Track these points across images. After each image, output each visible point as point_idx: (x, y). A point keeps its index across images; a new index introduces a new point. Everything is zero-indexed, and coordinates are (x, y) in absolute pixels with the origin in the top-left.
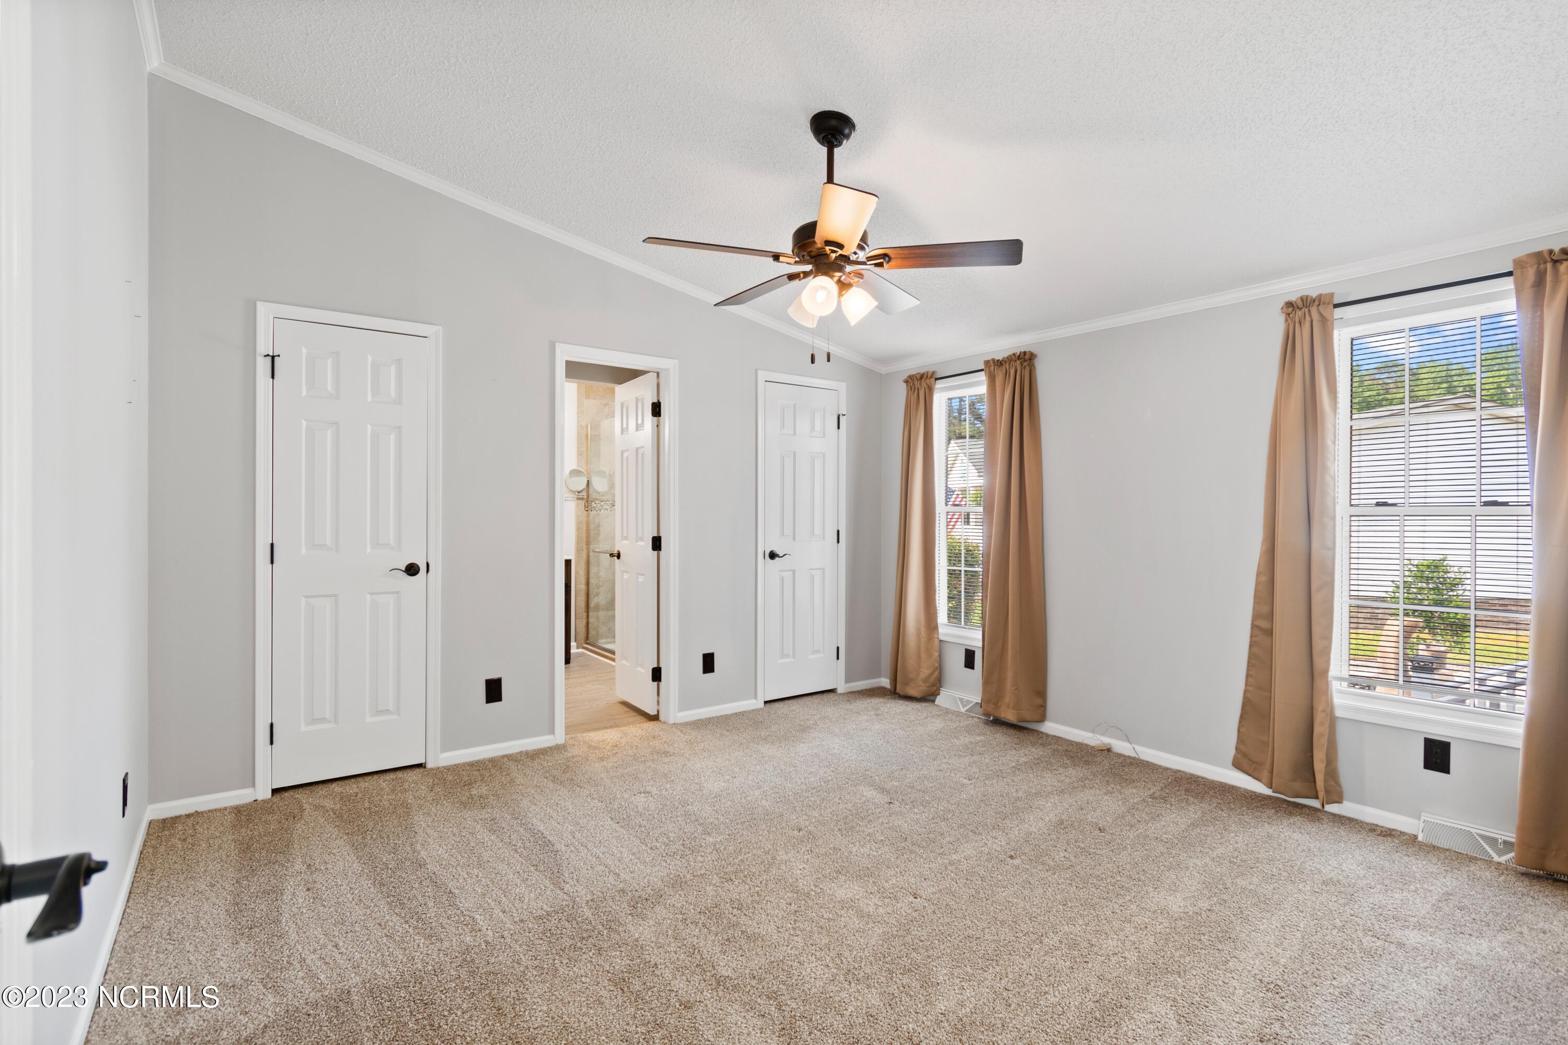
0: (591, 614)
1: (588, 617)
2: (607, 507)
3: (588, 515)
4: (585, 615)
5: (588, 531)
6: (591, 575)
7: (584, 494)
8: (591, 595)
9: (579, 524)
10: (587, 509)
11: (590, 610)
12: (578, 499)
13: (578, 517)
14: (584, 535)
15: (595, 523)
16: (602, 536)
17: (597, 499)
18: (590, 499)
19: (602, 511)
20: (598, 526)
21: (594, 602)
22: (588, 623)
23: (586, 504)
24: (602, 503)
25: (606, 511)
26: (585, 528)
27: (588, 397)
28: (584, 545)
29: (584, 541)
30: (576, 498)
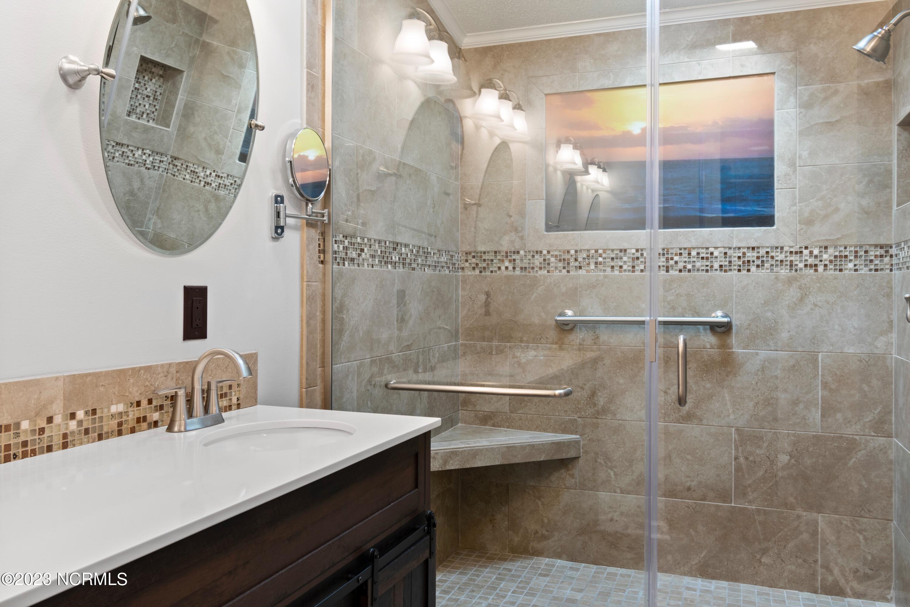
2: (354, 255)
3: (327, 277)
5: (328, 323)
10: (322, 257)
12: (307, 224)
13: (308, 281)
16: (346, 338)
23: (321, 242)
24: (346, 243)
28: (318, 366)
29: (318, 355)
30: (305, 221)
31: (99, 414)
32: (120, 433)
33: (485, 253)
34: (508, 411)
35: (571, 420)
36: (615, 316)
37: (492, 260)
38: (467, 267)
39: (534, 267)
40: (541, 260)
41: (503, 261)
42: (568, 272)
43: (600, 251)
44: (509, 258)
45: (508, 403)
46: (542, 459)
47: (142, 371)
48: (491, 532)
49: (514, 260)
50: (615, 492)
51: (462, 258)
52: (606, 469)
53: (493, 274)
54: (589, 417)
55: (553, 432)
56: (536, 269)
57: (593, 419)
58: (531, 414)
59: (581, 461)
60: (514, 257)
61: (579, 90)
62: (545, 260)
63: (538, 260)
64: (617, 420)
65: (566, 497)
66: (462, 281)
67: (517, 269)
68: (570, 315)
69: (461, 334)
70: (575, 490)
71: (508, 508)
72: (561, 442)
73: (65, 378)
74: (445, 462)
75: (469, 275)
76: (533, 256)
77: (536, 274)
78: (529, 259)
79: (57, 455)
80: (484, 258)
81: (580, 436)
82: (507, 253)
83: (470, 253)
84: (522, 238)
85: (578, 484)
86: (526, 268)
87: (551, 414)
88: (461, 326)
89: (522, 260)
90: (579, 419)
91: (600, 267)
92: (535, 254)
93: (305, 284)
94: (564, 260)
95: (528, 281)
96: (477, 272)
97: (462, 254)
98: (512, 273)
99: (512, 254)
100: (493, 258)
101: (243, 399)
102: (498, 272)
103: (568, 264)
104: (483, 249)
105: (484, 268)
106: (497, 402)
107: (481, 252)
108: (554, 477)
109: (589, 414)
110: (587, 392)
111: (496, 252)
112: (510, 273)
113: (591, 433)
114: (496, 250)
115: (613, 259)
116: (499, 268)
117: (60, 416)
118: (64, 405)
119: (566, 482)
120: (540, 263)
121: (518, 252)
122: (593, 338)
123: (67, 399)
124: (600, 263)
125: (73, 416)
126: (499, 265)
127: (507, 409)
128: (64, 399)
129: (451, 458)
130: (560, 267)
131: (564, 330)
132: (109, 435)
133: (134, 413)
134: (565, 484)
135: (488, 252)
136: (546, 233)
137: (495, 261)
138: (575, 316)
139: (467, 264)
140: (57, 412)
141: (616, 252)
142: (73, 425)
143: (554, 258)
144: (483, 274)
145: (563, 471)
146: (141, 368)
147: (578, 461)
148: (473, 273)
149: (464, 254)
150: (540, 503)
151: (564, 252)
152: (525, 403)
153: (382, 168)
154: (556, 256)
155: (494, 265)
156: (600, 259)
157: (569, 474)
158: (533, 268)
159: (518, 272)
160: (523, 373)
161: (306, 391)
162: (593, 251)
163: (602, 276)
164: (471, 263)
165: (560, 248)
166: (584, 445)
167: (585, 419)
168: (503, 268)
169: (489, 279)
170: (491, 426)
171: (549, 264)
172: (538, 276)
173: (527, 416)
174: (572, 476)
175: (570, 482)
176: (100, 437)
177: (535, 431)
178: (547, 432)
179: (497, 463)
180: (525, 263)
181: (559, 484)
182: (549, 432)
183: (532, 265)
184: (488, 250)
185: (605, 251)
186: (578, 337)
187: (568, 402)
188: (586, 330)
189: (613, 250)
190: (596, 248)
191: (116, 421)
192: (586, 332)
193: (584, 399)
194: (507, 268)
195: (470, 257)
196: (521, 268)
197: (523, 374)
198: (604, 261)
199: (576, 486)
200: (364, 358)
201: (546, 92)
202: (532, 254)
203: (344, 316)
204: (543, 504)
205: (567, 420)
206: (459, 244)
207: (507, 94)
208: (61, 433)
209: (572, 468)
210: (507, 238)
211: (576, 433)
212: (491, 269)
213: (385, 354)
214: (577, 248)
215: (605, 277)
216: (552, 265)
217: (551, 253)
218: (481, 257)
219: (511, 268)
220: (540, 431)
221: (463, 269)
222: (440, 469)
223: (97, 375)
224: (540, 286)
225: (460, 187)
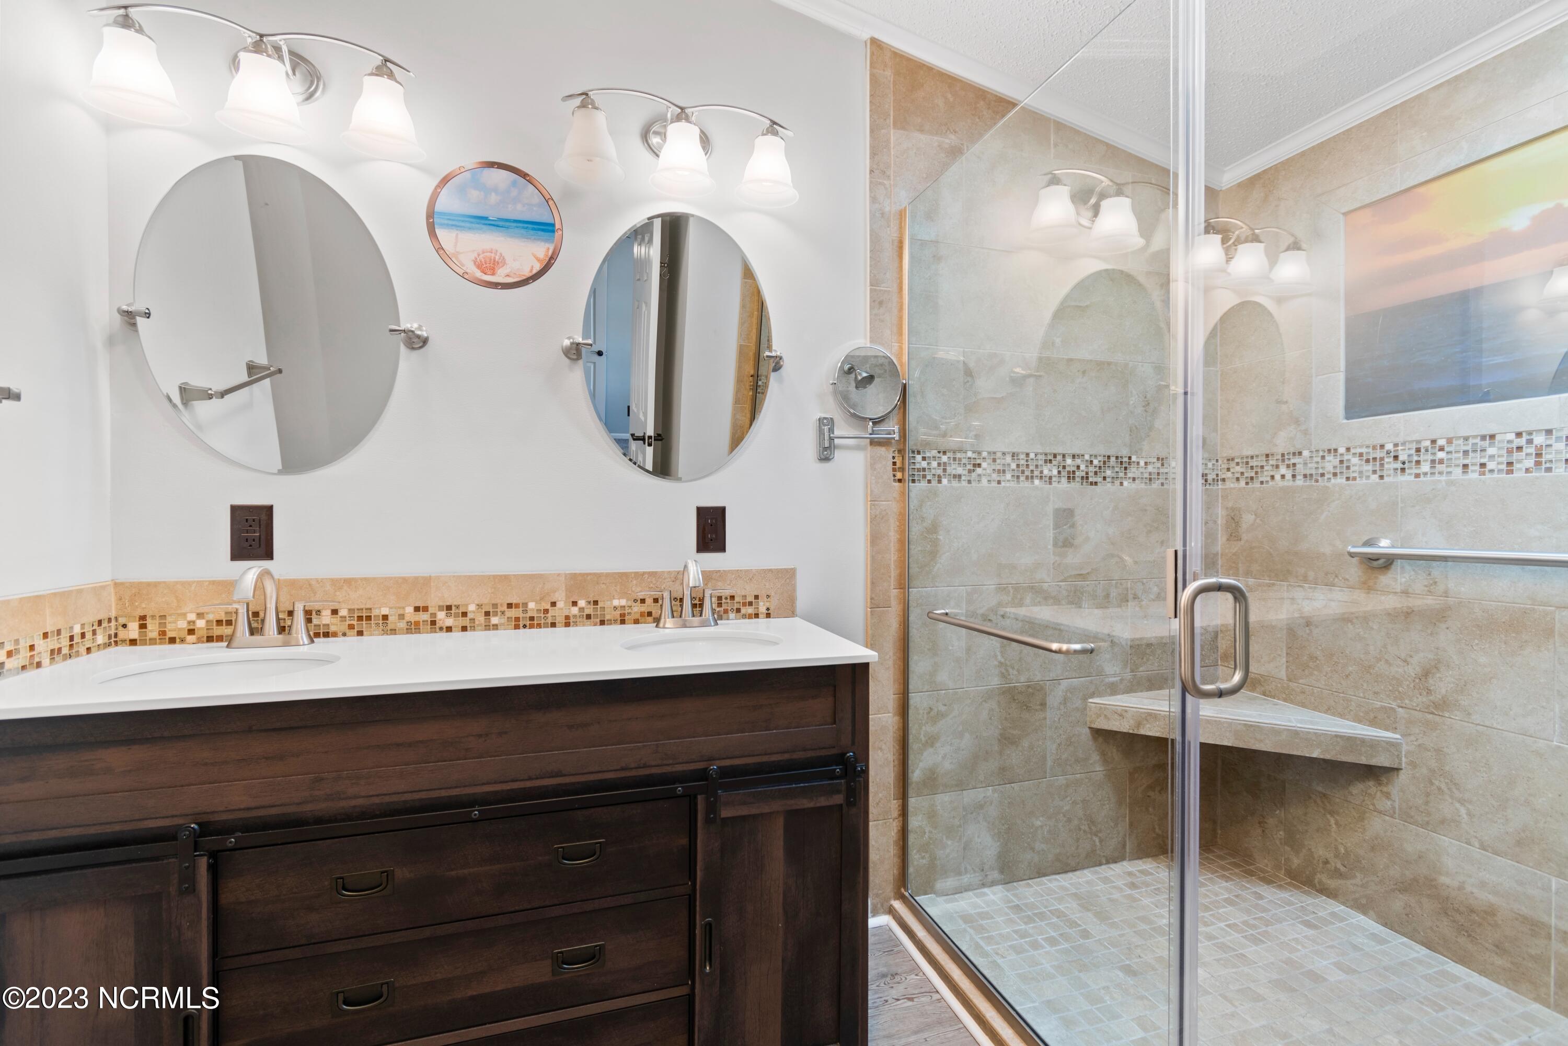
0: (912, 801)
1: (904, 813)
2: (960, 471)
3: (905, 496)
4: (895, 805)
5: (905, 544)
6: (913, 684)
7: (892, 427)
8: (914, 746)
9: (875, 522)
10: (899, 475)
11: (911, 792)
12: (873, 443)
13: (873, 500)
14: (892, 557)
15: (923, 519)
16: (944, 560)
17: (928, 445)
18: (911, 443)
19: (945, 481)
20: (934, 529)
21: (921, 765)
22: (904, 832)
23: (898, 461)
24: (944, 459)
25: (955, 484)
26: (893, 536)
27: (902, 124)
28: (892, 587)
29: (892, 576)
30: (869, 440)
31: (600, 604)
32: (623, 622)
33: (1252, 457)
34: (1285, 678)
35: (1385, 708)
36: (1470, 550)
37: (1262, 467)
38: (1229, 478)
39: (1324, 473)
40: (1336, 462)
41: (1277, 467)
42: (1381, 477)
43: (1441, 442)
44: (1287, 462)
45: (1285, 666)
46: (1314, 755)
47: (646, 576)
48: (1260, 838)
49: (1294, 465)
50: (1469, 843)
51: (1223, 466)
52: (1450, 800)
53: (1264, 485)
54: (1418, 709)
55: (1354, 721)
56: (1327, 476)
57: (1426, 714)
58: (1319, 688)
59: (1403, 777)
60: (1292, 461)
61: (1402, 189)
62: (1341, 462)
63: (1331, 463)
64: (1472, 723)
65: (1376, 825)
66: (1222, 496)
67: (1298, 477)
68: (1384, 546)
69: (1222, 566)
70: (1392, 819)
71: (1285, 813)
72: (1356, 738)
73: (566, 575)
74: (1139, 725)
75: (1231, 488)
76: (1323, 457)
77: (1327, 484)
78: (1317, 463)
79: (560, 630)
80: (1251, 464)
81: (1401, 735)
82: (1283, 455)
83: (1233, 459)
84: (1306, 433)
85: (1397, 811)
86: (1311, 475)
87: (1351, 693)
88: (1222, 555)
89: (1305, 464)
90: (1400, 709)
91: (1439, 467)
92: (1326, 454)
93: (869, 503)
94: (1375, 459)
95: (1315, 494)
96: (1242, 483)
97: (1223, 461)
98: (1291, 483)
99: (1291, 457)
100: (1264, 463)
101: (774, 609)
102: (1271, 483)
103: (1382, 465)
104: (1250, 453)
105: (1252, 478)
106: (1269, 662)
107: (1247, 457)
108: (1357, 789)
109: (1418, 705)
110: (1414, 669)
111: (1267, 456)
112: (1288, 482)
113: (1421, 735)
114: (1268, 452)
115: (1466, 453)
116: (1273, 477)
117: (563, 602)
118: (566, 594)
119: (1375, 801)
120: (1335, 467)
121: (1300, 453)
122: (1426, 583)
123: (569, 590)
124: (1441, 462)
125: (575, 603)
126: (1272, 473)
127: (1283, 674)
128: (566, 591)
129: (1148, 721)
130: (1368, 471)
131: (1373, 568)
132: (610, 622)
133: (638, 608)
134: (1373, 805)
135: (1257, 456)
136: (1345, 421)
137: (1266, 468)
138: (1393, 547)
139: (1229, 474)
140: (560, 599)
141: (1471, 441)
142: (575, 610)
143: (1358, 458)
144: (1250, 485)
145: (1371, 783)
146: (644, 573)
147: (1398, 775)
148: (1236, 485)
149: (1225, 461)
150: (1332, 821)
151: (1374, 448)
152: (1311, 670)
153: (1018, 370)
154: (1361, 455)
155: (1265, 473)
156: (1441, 455)
157: (1381, 791)
158: (1323, 475)
159: (1300, 481)
160: (1307, 626)
161: (871, 612)
162: (1428, 443)
163: (1444, 483)
164: (1233, 473)
165: (1367, 443)
166: (1408, 753)
167: (1412, 712)
168: (1278, 477)
169: (1258, 493)
170: (1260, 694)
171: (1348, 468)
172: (1331, 486)
173: (1312, 689)
174: (1388, 796)
175: (1383, 804)
176: (602, 623)
177: (1325, 713)
178: (1344, 719)
179: (1226, 743)
180: (1311, 468)
181: (1364, 801)
182: (1347, 719)
183: (1321, 471)
184: (1257, 453)
185: (1450, 441)
186: (1397, 578)
187: (1380, 680)
188: (1414, 570)
189: (1466, 439)
190: (1433, 437)
191: (619, 613)
192: (1413, 573)
193: (1409, 679)
194: (1283, 476)
195: (1232, 464)
196: (1305, 476)
197: (1307, 628)
198: (1450, 456)
199: (1395, 813)
200: (980, 583)
201: (1343, 210)
202: (1321, 454)
203: (941, 537)
204: (1337, 823)
205: (1377, 706)
206: (1219, 447)
207: (1254, 234)
208: (564, 615)
209: (1387, 784)
210: (1283, 434)
211: (1394, 730)
212: (1261, 479)
213: (1027, 582)
214: (1396, 440)
215: (1450, 483)
216: (1352, 469)
217: (1353, 451)
218: (1247, 463)
219: (1289, 476)
220: (1333, 715)
221: (1224, 480)
222: (1131, 732)
223: (598, 576)
224: (1334, 501)
225: (1220, 373)
